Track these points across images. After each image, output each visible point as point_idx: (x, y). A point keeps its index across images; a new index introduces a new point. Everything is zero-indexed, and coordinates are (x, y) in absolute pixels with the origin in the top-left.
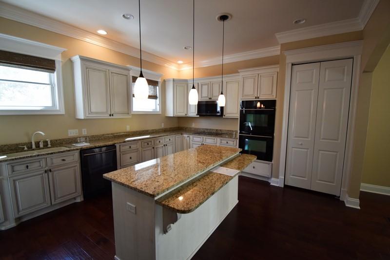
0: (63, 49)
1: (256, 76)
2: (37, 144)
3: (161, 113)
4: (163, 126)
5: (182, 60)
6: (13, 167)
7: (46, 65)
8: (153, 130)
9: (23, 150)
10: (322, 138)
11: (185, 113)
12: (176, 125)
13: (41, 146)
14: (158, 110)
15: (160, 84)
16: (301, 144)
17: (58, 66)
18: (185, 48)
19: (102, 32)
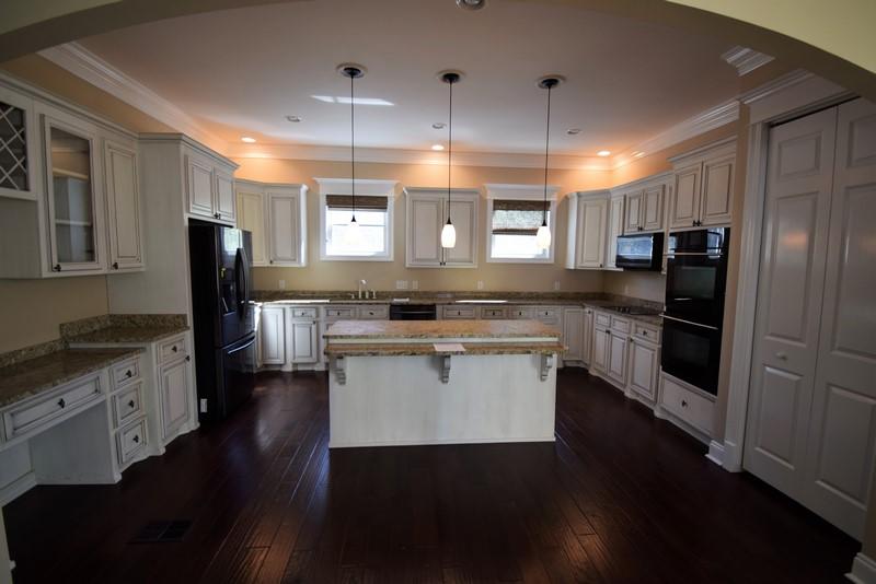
0: (395, 182)
1: (697, 169)
2: (363, 294)
3: (552, 262)
4: (557, 288)
5: (605, 150)
6: (328, 311)
7: (378, 203)
8: (531, 293)
9: (350, 298)
10: (837, 345)
11: (601, 262)
12: (597, 289)
13: (367, 297)
14: (547, 256)
15: (553, 207)
16: (784, 358)
17: (391, 203)
18: (570, 133)
19: (438, 147)
